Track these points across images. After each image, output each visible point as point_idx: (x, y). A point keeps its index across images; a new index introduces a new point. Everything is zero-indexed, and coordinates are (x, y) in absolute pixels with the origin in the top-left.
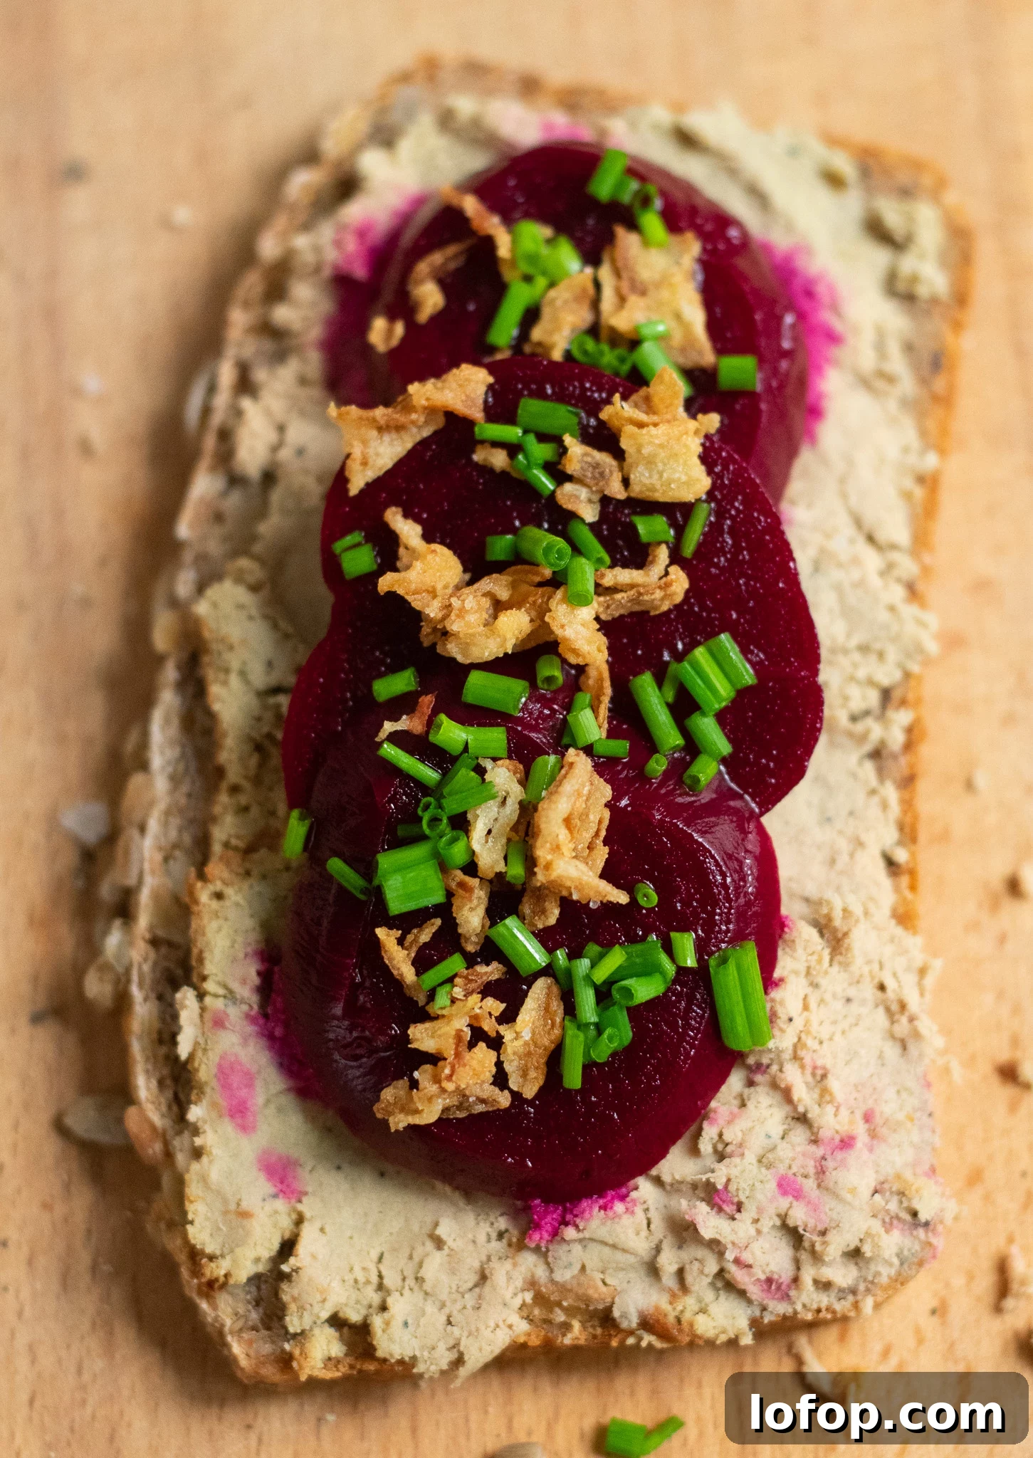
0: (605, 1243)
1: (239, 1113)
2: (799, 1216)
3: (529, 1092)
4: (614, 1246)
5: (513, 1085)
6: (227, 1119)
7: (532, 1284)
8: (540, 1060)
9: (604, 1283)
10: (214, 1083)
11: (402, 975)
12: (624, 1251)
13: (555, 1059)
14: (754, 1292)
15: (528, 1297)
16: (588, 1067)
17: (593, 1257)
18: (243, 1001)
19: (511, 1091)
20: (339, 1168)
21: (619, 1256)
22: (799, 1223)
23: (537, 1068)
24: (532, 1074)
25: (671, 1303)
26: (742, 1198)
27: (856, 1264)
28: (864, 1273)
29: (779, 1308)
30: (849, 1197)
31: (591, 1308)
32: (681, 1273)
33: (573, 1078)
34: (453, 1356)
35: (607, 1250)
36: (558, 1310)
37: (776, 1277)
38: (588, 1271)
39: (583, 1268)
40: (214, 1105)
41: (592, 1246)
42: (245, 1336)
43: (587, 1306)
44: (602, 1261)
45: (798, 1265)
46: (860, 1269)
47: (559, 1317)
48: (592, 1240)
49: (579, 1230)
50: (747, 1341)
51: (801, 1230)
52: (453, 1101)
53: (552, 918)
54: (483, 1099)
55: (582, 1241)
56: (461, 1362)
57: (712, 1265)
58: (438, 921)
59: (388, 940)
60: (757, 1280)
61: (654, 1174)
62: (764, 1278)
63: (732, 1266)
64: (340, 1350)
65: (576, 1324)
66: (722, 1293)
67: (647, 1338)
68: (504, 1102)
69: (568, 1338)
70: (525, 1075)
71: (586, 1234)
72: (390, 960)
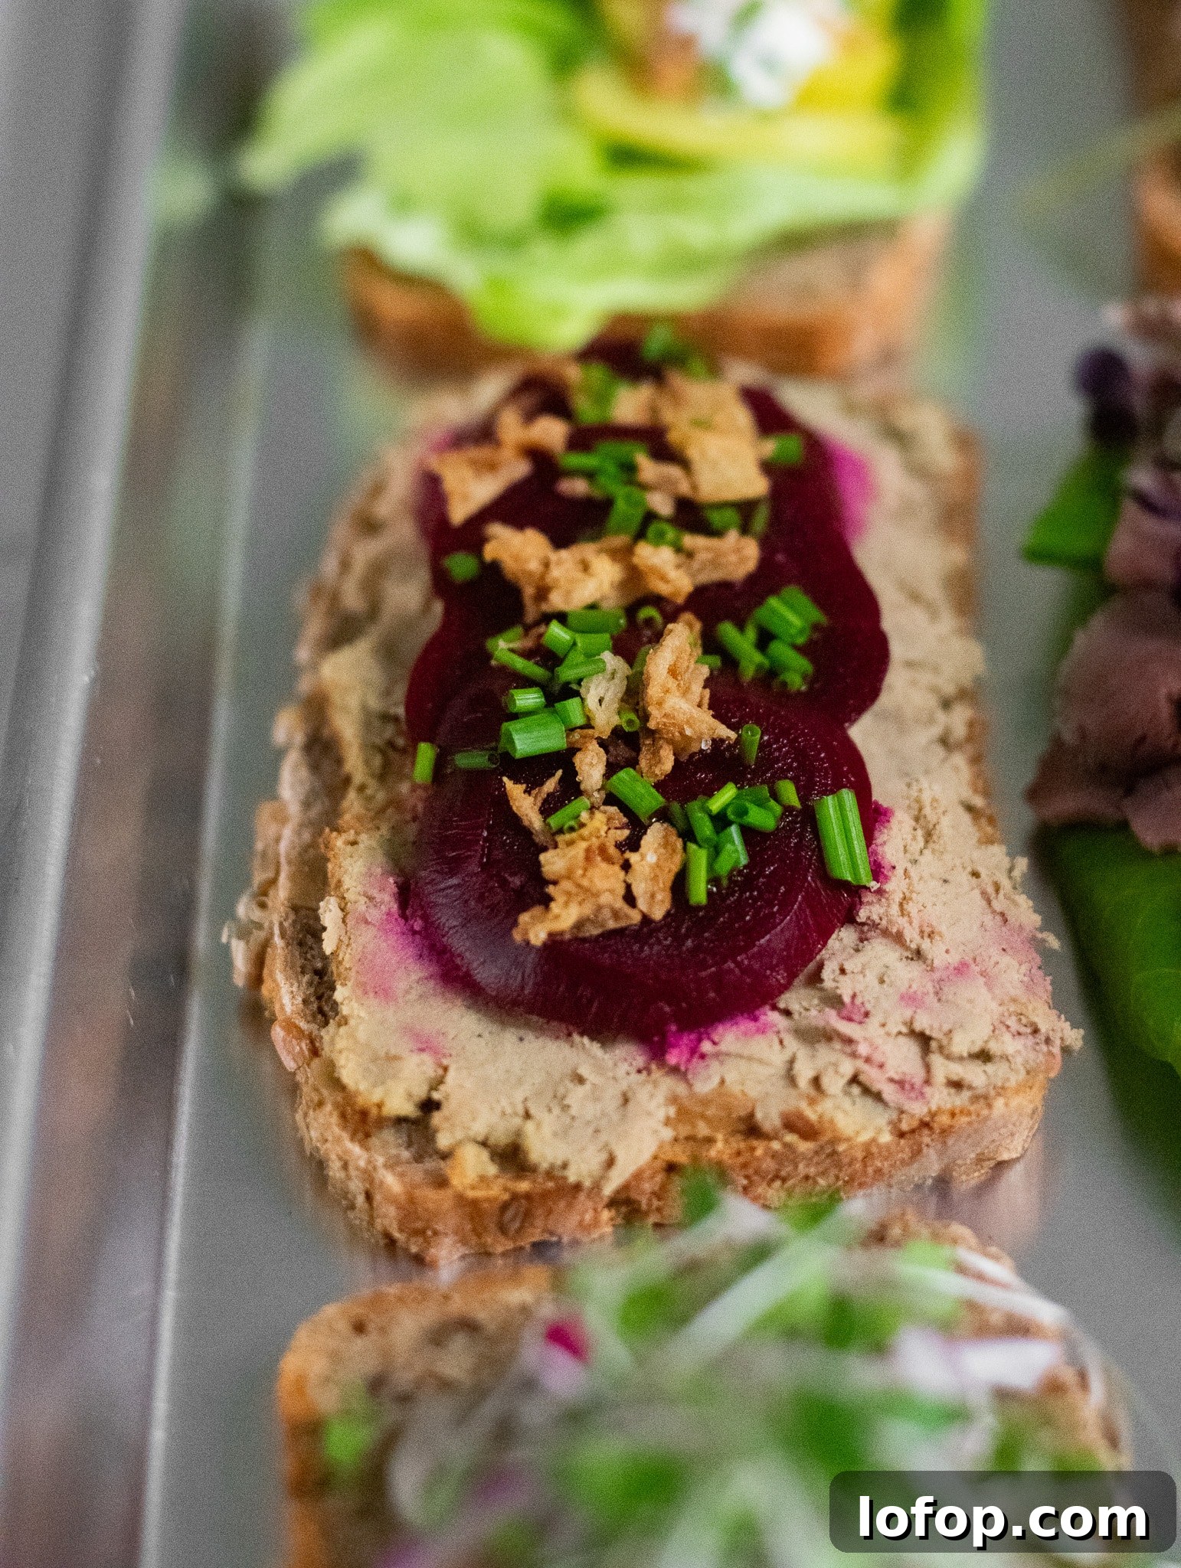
0: (740, 1057)
2: (923, 1020)
3: (658, 914)
4: (750, 1059)
5: (642, 904)
6: (371, 996)
7: (675, 1099)
8: (666, 883)
9: (746, 1093)
10: (356, 968)
11: (530, 823)
12: (761, 1062)
13: (680, 884)
14: (889, 1092)
15: (672, 1111)
16: (714, 880)
17: (731, 1070)
18: (382, 903)
19: (641, 911)
21: (757, 1068)
22: (925, 1025)
23: (663, 890)
24: (659, 897)
25: (809, 1104)
26: (869, 1007)
27: (985, 1071)
28: (992, 1077)
29: (918, 1110)
30: (969, 1006)
31: (734, 1115)
32: (816, 1082)
33: (699, 891)
34: (604, 1156)
35: (745, 1064)
36: (701, 1124)
37: (908, 1078)
38: (727, 1084)
39: (723, 1082)
40: (357, 984)
41: (727, 1061)
42: (399, 1169)
43: (729, 1114)
44: (740, 1073)
45: (928, 1068)
46: (987, 1073)
47: (703, 1130)
48: (728, 1055)
49: (714, 1043)
50: (886, 1138)
51: (928, 1032)
52: (587, 910)
53: (668, 763)
54: (616, 915)
55: (717, 1055)
56: (610, 1162)
57: (847, 1068)
58: (559, 773)
59: (515, 791)
60: (891, 1080)
61: (782, 1005)
62: (897, 1077)
63: (866, 1067)
64: (492, 1169)
65: (720, 1137)
66: (858, 1100)
67: (791, 1138)
68: (635, 917)
69: (713, 1152)
70: (652, 897)
71: (723, 1048)
72: (518, 808)
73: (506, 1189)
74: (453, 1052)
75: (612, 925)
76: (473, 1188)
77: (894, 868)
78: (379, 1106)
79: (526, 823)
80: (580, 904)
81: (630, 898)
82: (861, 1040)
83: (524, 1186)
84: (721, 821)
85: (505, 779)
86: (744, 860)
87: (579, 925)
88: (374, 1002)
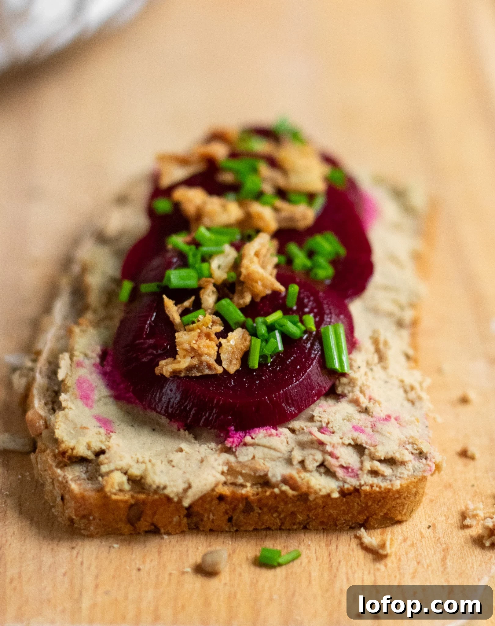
0: (264, 446)
1: (85, 398)
2: (363, 439)
3: (232, 370)
4: (270, 448)
5: (225, 364)
6: (79, 400)
7: (228, 463)
8: (239, 356)
9: (264, 464)
10: (75, 386)
11: (174, 318)
12: (275, 450)
13: (246, 356)
14: (340, 473)
15: (225, 469)
16: (263, 357)
17: (259, 452)
18: (92, 358)
19: (223, 368)
20: (132, 426)
21: (273, 452)
22: (363, 441)
23: (237, 359)
24: (234, 362)
25: (298, 473)
26: (335, 429)
27: (392, 468)
28: (395, 472)
29: (352, 482)
30: (388, 435)
31: (257, 475)
32: (302, 463)
33: (254, 363)
34: (186, 486)
35: (266, 450)
36: (240, 477)
37: (351, 466)
38: (256, 458)
39: (254, 457)
40: (73, 394)
41: (258, 448)
42: (78, 482)
43: (255, 474)
44: (264, 454)
45: (362, 462)
46: (393, 471)
47: (240, 480)
48: (258, 445)
49: (252, 438)
50: (336, 495)
51: (364, 445)
52: (195, 361)
53: (248, 299)
54: (210, 367)
55: (252, 445)
56: (190, 487)
57: (319, 457)
58: (193, 298)
59: (169, 303)
60: (342, 466)
61: (291, 426)
62: (345, 465)
63: (329, 458)
64: (127, 487)
65: (249, 484)
66: (323, 475)
67: (285, 488)
68: (220, 370)
69: (244, 491)
70: (231, 362)
71: (256, 441)
72: (169, 311)
73: (132, 497)
74: (117, 431)
75: (207, 372)
76: (115, 494)
77: (359, 367)
78: (72, 449)
79: (171, 319)
80: (192, 358)
81: (219, 361)
82: (328, 444)
83: (142, 496)
84: (271, 328)
85: (164, 296)
86: (281, 348)
87: (190, 368)
88: (80, 403)
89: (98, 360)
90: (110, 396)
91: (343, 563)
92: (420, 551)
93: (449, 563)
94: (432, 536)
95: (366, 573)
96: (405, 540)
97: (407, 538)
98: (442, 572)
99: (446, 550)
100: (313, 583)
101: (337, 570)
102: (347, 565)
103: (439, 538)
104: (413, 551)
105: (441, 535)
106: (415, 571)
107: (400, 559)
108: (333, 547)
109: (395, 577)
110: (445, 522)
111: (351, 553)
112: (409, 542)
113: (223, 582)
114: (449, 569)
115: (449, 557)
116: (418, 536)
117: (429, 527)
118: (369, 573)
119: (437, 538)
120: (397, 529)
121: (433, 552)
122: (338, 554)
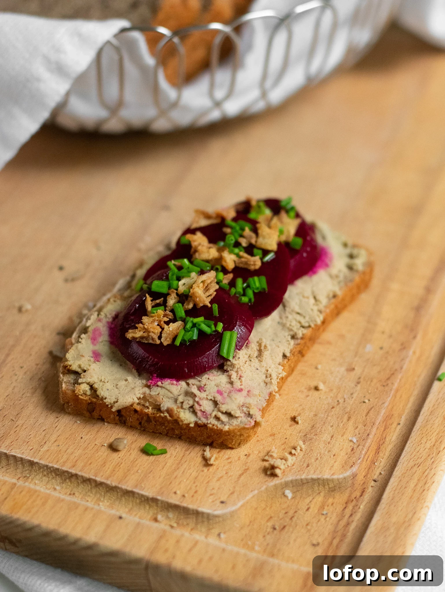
0: (167, 389)
1: (94, 340)
2: (219, 398)
3: (165, 344)
4: (169, 391)
5: (162, 340)
6: (90, 339)
7: (144, 394)
8: (171, 337)
9: (162, 399)
10: (92, 331)
11: (148, 308)
12: (171, 392)
13: (175, 338)
14: (199, 414)
15: (142, 396)
16: (183, 340)
17: (162, 391)
18: (108, 318)
20: (111, 360)
21: (169, 393)
24: (168, 339)
25: (177, 409)
26: (207, 389)
27: (229, 419)
28: (230, 421)
29: (204, 421)
30: (234, 399)
31: (156, 404)
32: (182, 403)
33: (178, 343)
34: (116, 400)
35: (167, 391)
36: (147, 403)
37: (206, 412)
38: (160, 395)
40: (89, 336)
41: (163, 389)
42: (67, 384)
43: (155, 403)
44: (164, 393)
45: (213, 411)
47: (147, 404)
48: (164, 388)
49: (162, 383)
50: (192, 425)
51: (218, 402)
52: (145, 335)
53: (191, 306)
54: (153, 339)
55: (161, 387)
56: (117, 402)
57: (191, 402)
58: (162, 299)
59: (149, 299)
60: (201, 410)
61: (188, 381)
62: (203, 410)
63: (196, 404)
64: (89, 393)
65: (150, 408)
66: (191, 412)
67: (166, 414)
68: (158, 342)
69: (146, 411)
70: (166, 339)
71: (163, 385)
72: (147, 303)
73: (90, 399)
74: (101, 361)
75: (151, 341)
76: (81, 395)
77: (239, 358)
78: (70, 366)
79: (147, 308)
80: (144, 332)
81: (160, 338)
82: (198, 397)
83: (94, 400)
84: (194, 325)
85: (147, 295)
86: (195, 338)
87: (142, 337)
88: (89, 341)
89: (111, 320)
90: (109, 341)
91: (187, 462)
92: (232, 467)
93: (242, 478)
94: (244, 460)
95: (195, 471)
96: (229, 458)
97: (230, 458)
98: (235, 482)
99: (246, 470)
100: (164, 469)
101: (182, 465)
102: (188, 464)
103: (247, 463)
104: (228, 466)
105: (249, 461)
106: (221, 477)
107: (218, 469)
108: (188, 452)
109: (209, 477)
110: (256, 454)
111: (195, 458)
112: (229, 461)
113: (119, 456)
114: (240, 481)
115: (245, 474)
116: (236, 458)
117: (246, 455)
118: (197, 472)
119: (246, 462)
120: (229, 452)
121: (238, 469)
122: (188, 456)
